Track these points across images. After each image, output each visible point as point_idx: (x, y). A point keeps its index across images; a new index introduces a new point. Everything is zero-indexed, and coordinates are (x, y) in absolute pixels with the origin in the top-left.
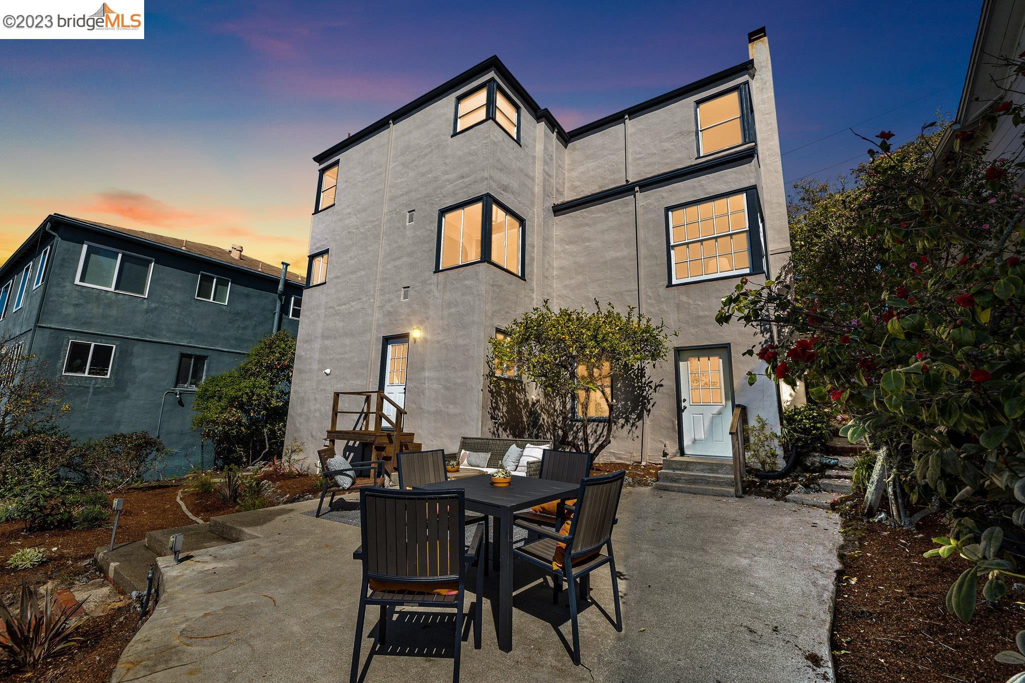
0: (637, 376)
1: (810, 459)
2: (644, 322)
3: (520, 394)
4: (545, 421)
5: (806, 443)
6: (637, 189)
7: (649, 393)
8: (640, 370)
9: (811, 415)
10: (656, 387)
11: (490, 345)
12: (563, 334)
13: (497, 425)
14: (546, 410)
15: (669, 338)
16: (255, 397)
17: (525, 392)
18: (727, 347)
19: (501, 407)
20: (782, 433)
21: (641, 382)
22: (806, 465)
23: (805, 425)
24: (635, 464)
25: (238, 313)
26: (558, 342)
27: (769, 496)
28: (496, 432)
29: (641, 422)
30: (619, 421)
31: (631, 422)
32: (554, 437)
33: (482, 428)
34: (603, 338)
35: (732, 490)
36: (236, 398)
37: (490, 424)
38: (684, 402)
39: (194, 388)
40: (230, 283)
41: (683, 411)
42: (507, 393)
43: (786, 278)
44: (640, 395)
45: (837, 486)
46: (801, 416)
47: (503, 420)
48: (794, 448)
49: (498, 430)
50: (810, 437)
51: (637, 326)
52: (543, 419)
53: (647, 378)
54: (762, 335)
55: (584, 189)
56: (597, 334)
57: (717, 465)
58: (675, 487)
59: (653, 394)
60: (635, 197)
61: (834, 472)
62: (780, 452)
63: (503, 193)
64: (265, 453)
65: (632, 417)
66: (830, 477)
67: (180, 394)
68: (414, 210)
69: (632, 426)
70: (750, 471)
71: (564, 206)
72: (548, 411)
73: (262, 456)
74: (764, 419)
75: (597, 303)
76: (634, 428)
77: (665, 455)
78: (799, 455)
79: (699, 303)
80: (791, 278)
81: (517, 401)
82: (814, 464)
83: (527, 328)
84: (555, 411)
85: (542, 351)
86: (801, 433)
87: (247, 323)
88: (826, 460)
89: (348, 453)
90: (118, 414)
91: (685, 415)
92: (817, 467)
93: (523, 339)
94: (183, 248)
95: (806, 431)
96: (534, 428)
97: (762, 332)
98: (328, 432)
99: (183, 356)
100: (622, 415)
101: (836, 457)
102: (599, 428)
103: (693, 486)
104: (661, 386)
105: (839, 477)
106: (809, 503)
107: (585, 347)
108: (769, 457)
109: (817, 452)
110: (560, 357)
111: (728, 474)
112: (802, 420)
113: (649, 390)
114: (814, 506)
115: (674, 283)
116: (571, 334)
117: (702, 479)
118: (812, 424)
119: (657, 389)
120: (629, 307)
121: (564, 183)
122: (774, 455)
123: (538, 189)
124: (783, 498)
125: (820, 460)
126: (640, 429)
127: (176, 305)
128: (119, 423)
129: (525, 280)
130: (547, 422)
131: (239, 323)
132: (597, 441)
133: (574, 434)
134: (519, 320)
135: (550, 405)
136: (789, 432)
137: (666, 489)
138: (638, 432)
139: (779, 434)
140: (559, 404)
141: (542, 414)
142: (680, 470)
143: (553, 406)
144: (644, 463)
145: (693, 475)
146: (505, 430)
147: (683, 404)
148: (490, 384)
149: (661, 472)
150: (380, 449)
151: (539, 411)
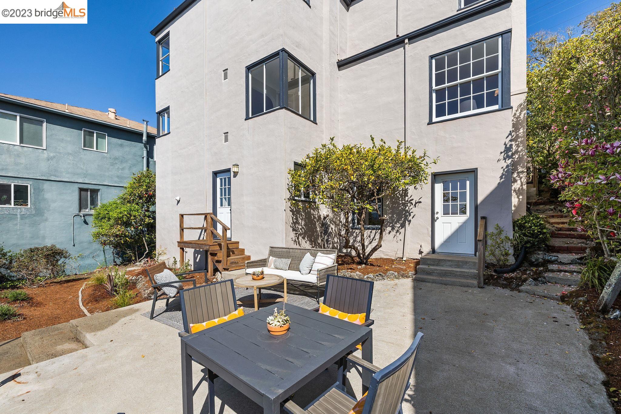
0: (401, 196)
1: (535, 256)
2: (410, 153)
3: (314, 211)
4: (333, 230)
5: (533, 244)
6: (407, 41)
7: (410, 208)
8: (404, 191)
9: (538, 222)
10: (416, 203)
11: (289, 176)
12: (346, 165)
13: (297, 235)
14: (333, 222)
15: (430, 165)
16: (132, 218)
17: (318, 210)
18: (474, 171)
19: (300, 222)
20: (514, 237)
21: (405, 200)
22: (531, 261)
23: (534, 231)
24: (398, 259)
25: (117, 159)
26: (342, 172)
27: (504, 286)
28: (297, 240)
29: (403, 229)
30: (387, 228)
31: (396, 229)
32: (340, 240)
33: (286, 238)
34: (378, 167)
35: (475, 282)
36: (119, 218)
37: (292, 235)
38: (437, 214)
39: (93, 212)
40: (107, 136)
41: (436, 221)
42: (304, 211)
43: (520, 114)
44: (404, 210)
45: (560, 279)
46: (531, 224)
47: (302, 231)
48: (524, 248)
49: (298, 239)
50: (537, 240)
51: (404, 156)
52: (332, 229)
53: (409, 196)
54: (504, 161)
55: (362, 47)
56: (374, 164)
57: (462, 262)
58: (430, 279)
59: (414, 209)
60: (404, 49)
61: (555, 267)
62: (511, 251)
63: (296, 48)
64: (146, 254)
65: (397, 225)
66: (552, 271)
67: (84, 216)
68: (227, 69)
69: (396, 232)
70: (488, 266)
71: (346, 61)
72: (335, 223)
73: (144, 255)
74: (501, 227)
75: (372, 139)
76: (398, 234)
77: (421, 252)
78: (526, 253)
79: (454, 136)
80: (525, 114)
81: (312, 216)
82: (538, 260)
83: (317, 161)
84: (341, 222)
85: (330, 179)
86: (530, 237)
87: (124, 165)
88: (547, 257)
89: (196, 255)
90: (42, 232)
91: (437, 224)
92: (540, 262)
93: (314, 170)
94: (67, 111)
95: (533, 235)
96: (325, 234)
97: (505, 159)
98: (178, 242)
99: (81, 190)
100: (389, 225)
101: (555, 254)
102: (372, 234)
103: (444, 279)
104: (420, 202)
105: (560, 271)
106: (540, 294)
107: (364, 175)
108: (503, 256)
109: (541, 251)
110: (344, 183)
111: (470, 268)
112: (531, 227)
113: (410, 206)
114: (545, 297)
115: (433, 121)
116: (352, 164)
117: (451, 273)
118: (539, 230)
119: (417, 205)
120: (398, 141)
121: (346, 43)
122: (507, 254)
123: (325, 47)
124: (516, 288)
125: (543, 257)
126: (402, 234)
127: (69, 154)
128: (44, 238)
129: (317, 124)
130: (335, 230)
131: (118, 165)
132: (370, 243)
133: (354, 238)
134: (311, 155)
135: (337, 218)
136: (520, 236)
137: (423, 281)
138: (401, 237)
139: (511, 237)
140: (343, 217)
141: (331, 224)
142: (433, 265)
143: (339, 219)
144: (404, 259)
145: (444, 270)
146: (304, 238)
147: (436, 216)
148: (291, 205)
149: (419, 268)
150: (214, 255)
151: (329, 223)
